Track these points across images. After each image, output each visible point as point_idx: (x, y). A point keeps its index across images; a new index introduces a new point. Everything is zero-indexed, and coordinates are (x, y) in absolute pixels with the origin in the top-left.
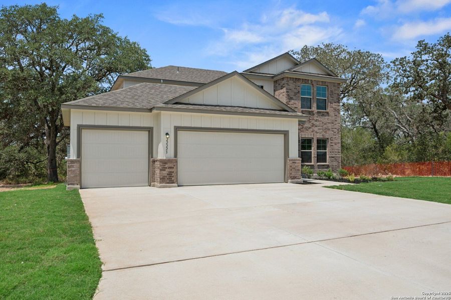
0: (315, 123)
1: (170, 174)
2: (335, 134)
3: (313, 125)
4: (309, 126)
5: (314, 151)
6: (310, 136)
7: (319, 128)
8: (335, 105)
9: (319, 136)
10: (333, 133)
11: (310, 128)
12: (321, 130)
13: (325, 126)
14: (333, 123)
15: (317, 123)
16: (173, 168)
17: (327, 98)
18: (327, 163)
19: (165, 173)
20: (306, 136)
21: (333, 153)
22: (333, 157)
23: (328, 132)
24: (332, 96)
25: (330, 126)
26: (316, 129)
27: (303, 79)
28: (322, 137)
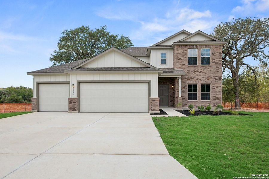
0: (199, 74)
1: (74, 106)
2: (216, 80)
3: (198, 75)
4: (194, 76)
5: (199, 92)
6: (195, 83)
7: (203, 77)
8: (217, 61)
9: (203, 82)
10: (215, 79)
11: (195, 77)
12: (204, 78)
13: (208, 76)
14: (215, 73)
15: (201, 74)
16: (76, 103)
17: (210, 57)
18: (210, 101)
19: (71, 105)
20: (192, 83)
21: (215, 94)
22: (215, 96)
23: (210, 79)
24: (215, 54)
25: (212, 75)
26: (200, 78)
27: (189, 46)
28: (205, 83)
